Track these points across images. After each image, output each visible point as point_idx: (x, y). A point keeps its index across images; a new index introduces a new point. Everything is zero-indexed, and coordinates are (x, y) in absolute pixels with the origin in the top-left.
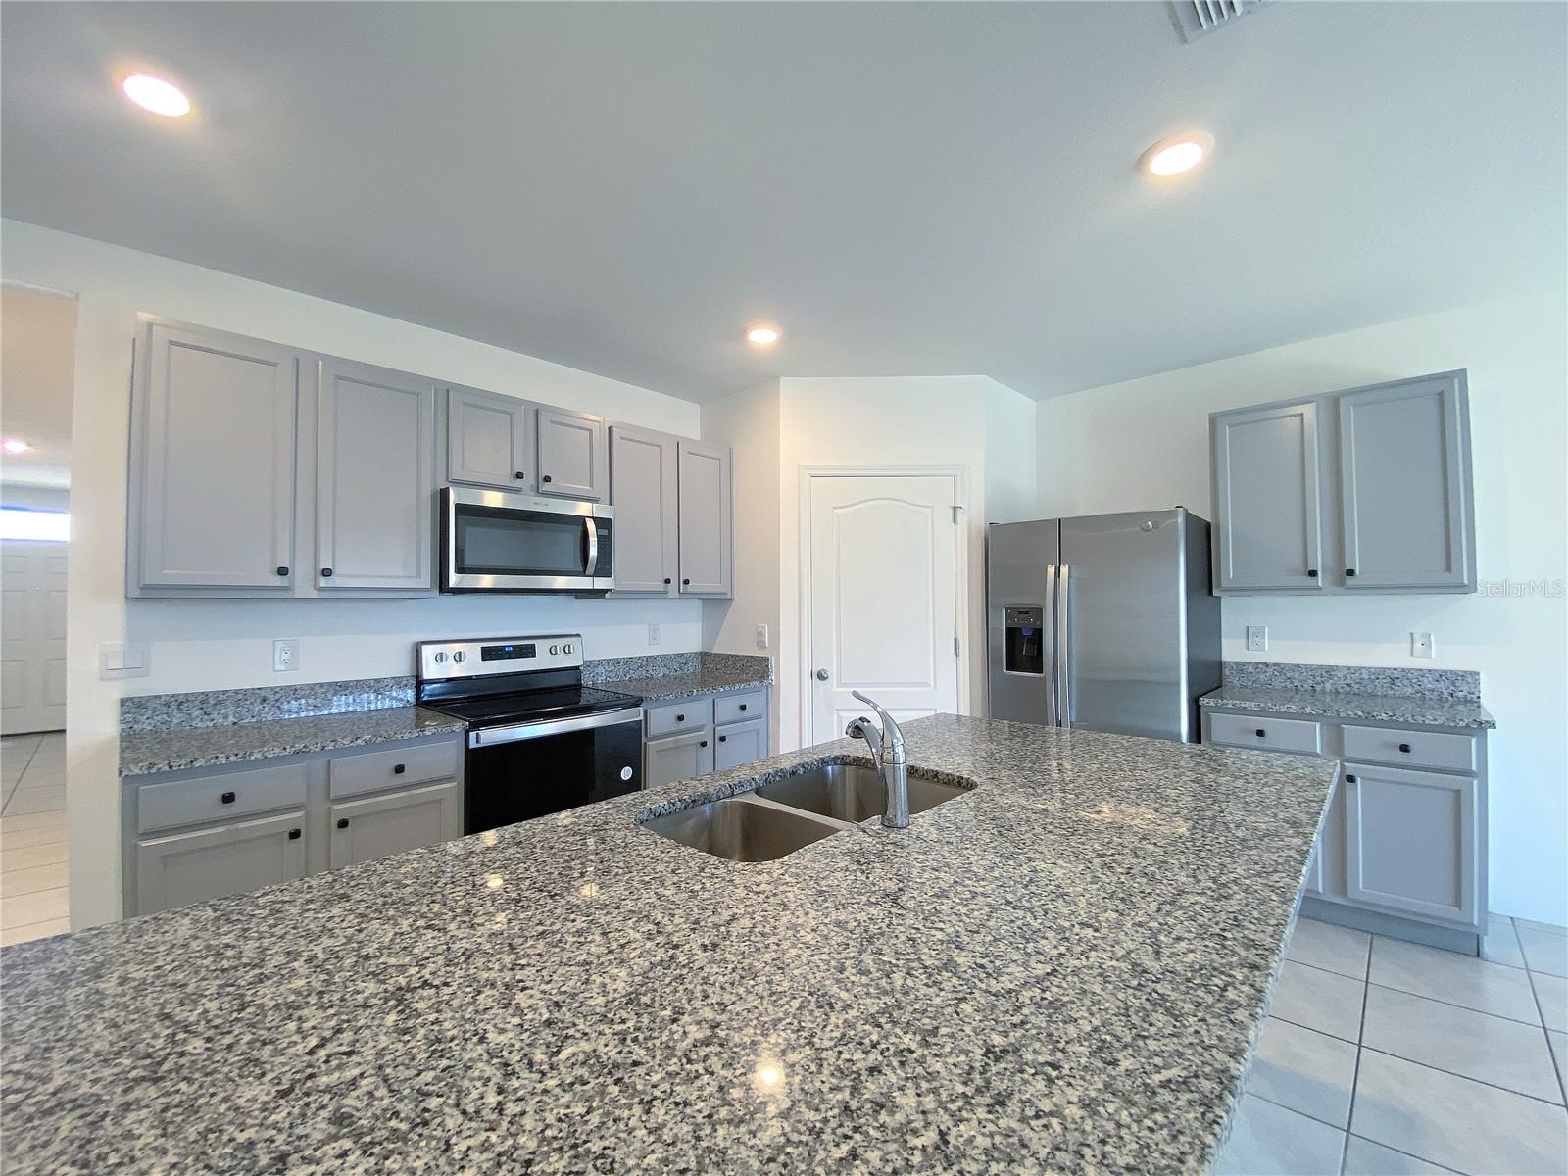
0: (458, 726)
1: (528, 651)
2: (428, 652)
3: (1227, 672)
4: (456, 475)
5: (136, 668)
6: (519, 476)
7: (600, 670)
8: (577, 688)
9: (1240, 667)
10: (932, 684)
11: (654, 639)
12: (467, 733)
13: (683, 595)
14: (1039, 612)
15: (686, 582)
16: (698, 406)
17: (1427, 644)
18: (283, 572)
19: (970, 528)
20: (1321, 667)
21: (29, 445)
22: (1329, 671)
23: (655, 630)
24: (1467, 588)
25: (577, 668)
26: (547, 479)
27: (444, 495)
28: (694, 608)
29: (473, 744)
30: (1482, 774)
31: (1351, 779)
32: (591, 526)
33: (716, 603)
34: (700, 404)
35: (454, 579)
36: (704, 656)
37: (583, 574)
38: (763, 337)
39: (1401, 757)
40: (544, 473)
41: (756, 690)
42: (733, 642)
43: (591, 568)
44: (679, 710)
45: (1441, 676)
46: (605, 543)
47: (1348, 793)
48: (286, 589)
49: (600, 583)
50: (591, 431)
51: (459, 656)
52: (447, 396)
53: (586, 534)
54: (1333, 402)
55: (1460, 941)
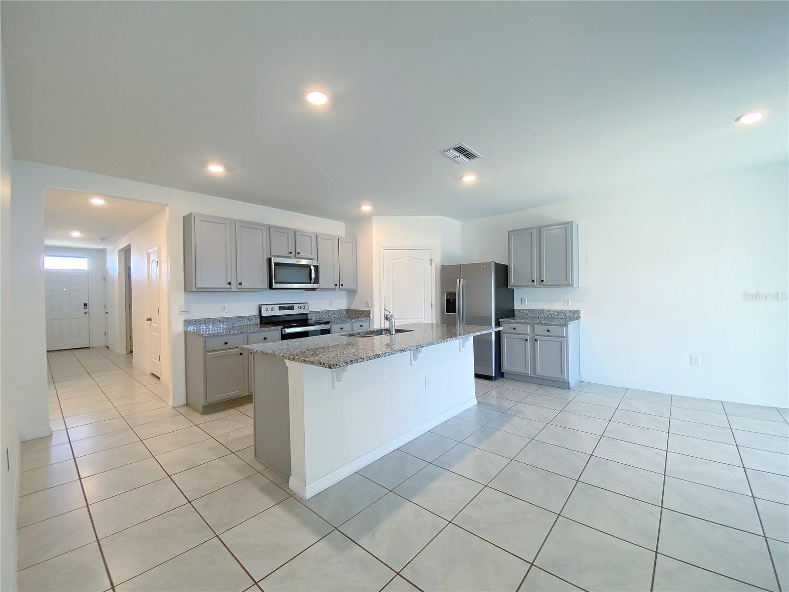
0: (280, 328)
1: (292, 308)
2: (263, 308)
3: (515, 312)
4: (272, 254)
5: (187, 312)
6: (291, 253)
7: (313, 315)
8: (307, 320)
9: (519, 310)
10: (424, 318)
11: (331, 305)
12: (282, 329)
13: (341, 290)
14: (454, 294)
15: (342, 285)
16: (344, 223)
17: (568, 302)
18: (230, 283)
19: (436, 266)
20: (540, 310)
21: (81, 233)
22: (543, 311)
23: (331, 302)
24: (570, 285)
25: (307, 314)
26: (299, 253)
27: (270, 260)
28: (344, 294)
29: (283, 333)
30: (567, 337)
31: (536, 340)
32: (312, 268)
33: (352, 292)
34: (345, 223)
35: (275, 285)
36: (348, 310)
37: (310, 283)
38: (366, 208)
39: (548, 334)
40: (297, 251)
41: (366, 321)
42: (357, 306)
43: (312, 281)
44: (342, 326)
45: (571, 312)
46: (317, 272)
47: (536, 344)
48: (230, 288)
49: (315, 286)
50: (311, 237)
51: (272, 309)
52: (270, 229)
53: (310, 270)
54: (540, 229)
55: (564, 385)
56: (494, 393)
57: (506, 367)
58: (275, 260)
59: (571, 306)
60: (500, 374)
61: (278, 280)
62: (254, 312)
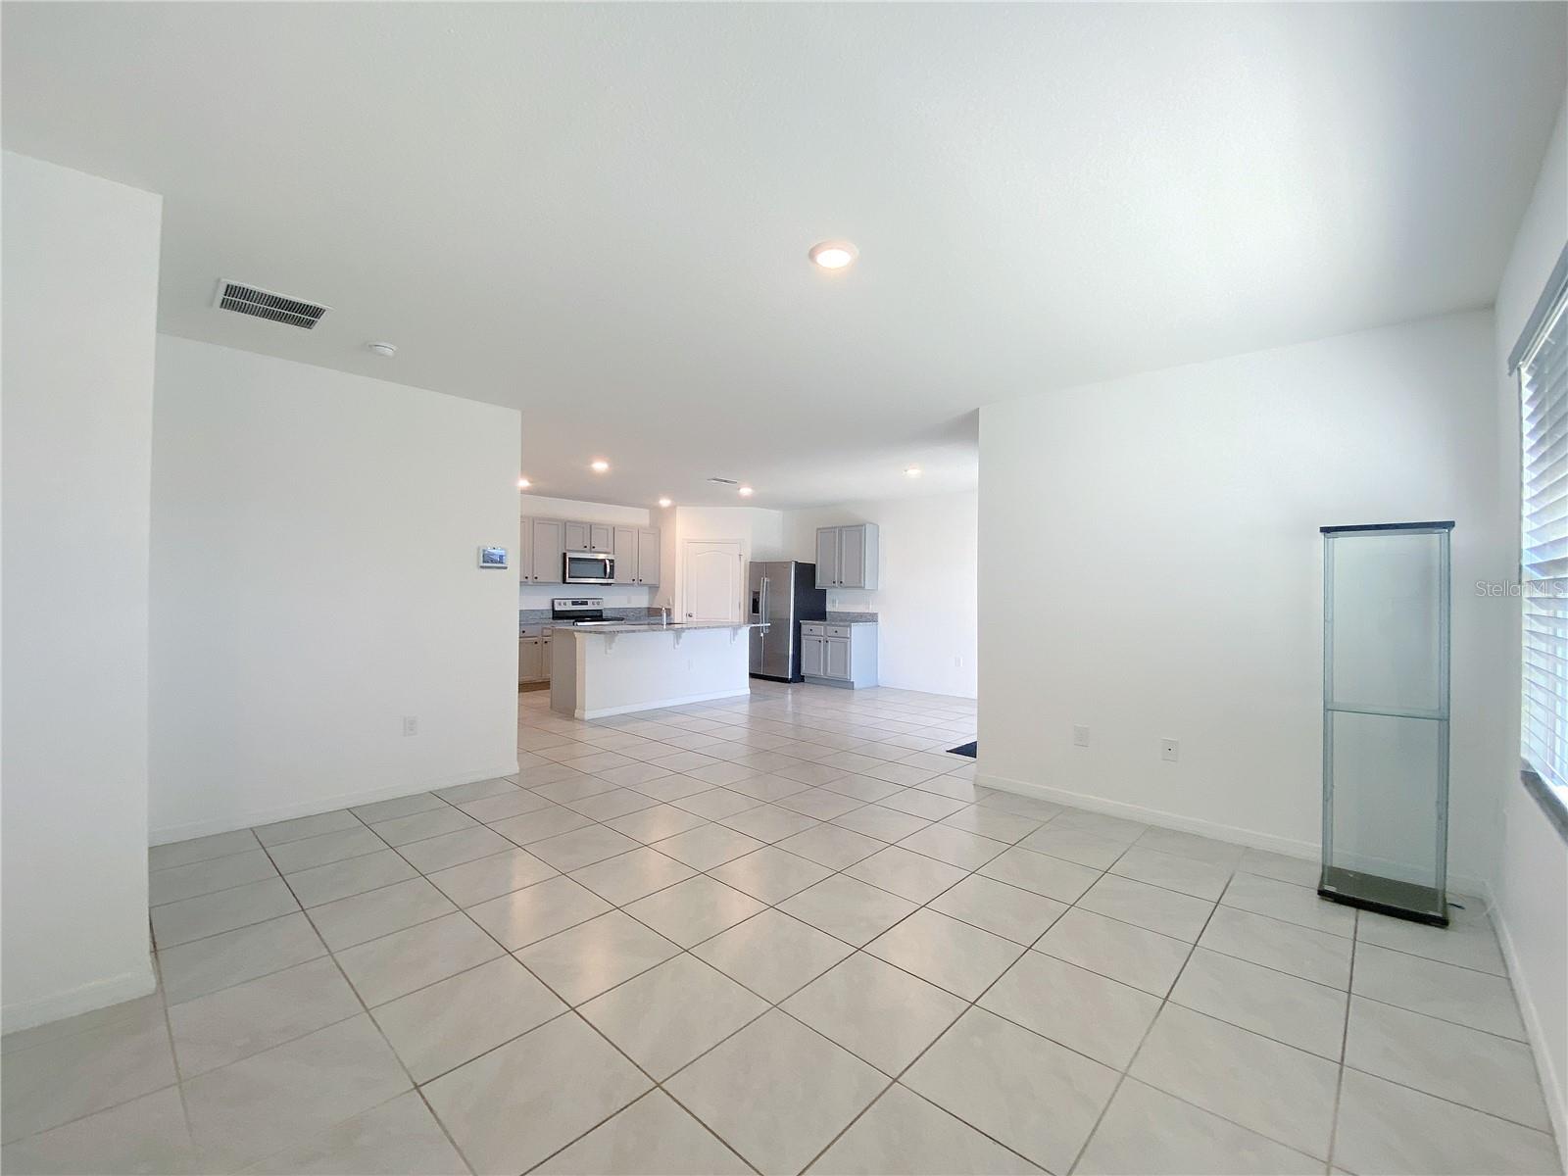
1: (586, 603)
2: (556, 602)
3: (827, 615)
4: (567, 549)
6: (586, 547)
7: (608, 611)
8: (601, 615)
9: (830, 613)
10: (730, 618)
11: (629, 602)
13: (640, 585)
14: (759, 594)
15: (641, 580)
16: (648, 511)
18: (527, 578)
19: (745, 562)
23: (629, 599)
24: (862, 587)
25: (601, 609)
26: (593, 547)
27: (565, 554)
28: (646, 589)
30: (850, 638)
31: (827, 642)
32: (607, 562)
33: (654, 589)
35: (568, 580)
36: (645, 609)
37: (605, 579)
38: (665, 502)
39: (836, 635)
40: (592, 545)
42: (658, 603)
43: (608, 577)
45: (870, 615)
46: (612, 567)
47: (827, 645)
48: (527, 582)
49: (610, 581)
50: (608, 529)
51: (565, 604)
52: (565, 524)
53: (605, 565)
54: (841, 529)
55: (846, 684)
56: (790, 691)
57: (804, 671)
58: (569, 555)
59: (871, 609)
60: (798, 678)
61: (572, 575)
62: (546, 606)
